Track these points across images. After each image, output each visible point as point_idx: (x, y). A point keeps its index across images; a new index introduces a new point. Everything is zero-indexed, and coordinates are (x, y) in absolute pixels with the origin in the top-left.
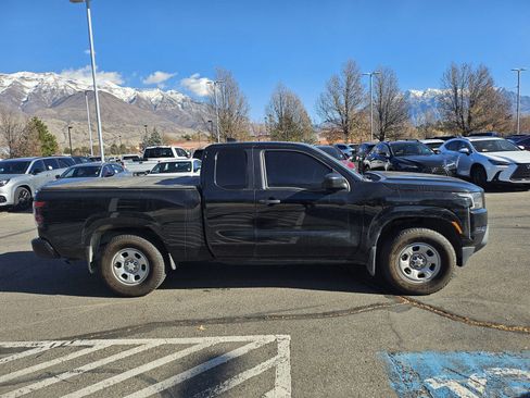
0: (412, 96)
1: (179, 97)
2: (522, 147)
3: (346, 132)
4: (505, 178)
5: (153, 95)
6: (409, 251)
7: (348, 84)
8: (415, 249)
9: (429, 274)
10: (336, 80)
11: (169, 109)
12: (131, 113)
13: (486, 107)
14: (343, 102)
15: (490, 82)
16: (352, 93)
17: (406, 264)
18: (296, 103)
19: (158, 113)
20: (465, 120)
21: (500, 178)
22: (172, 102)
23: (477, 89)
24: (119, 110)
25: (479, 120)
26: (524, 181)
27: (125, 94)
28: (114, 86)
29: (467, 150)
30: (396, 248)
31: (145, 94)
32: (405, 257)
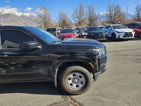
0: (100, 14)
1: (35, 15)
2: (127, 27)
3: (80, 24)
4: (121, 37)
5: (27, 14)
6: (71, 76)
7: (80, 10)
8: (74, 75)
9: (81, 86)
10: (76, 9)
11: (32, 19)
12: (21, 20)
13: (119, 16)
14: (79, 15)
15: (120, 9)
16: (81, 12)
17: (70, 82)
18: (66, 16)
19: (29, 20)
20: (113, 20)
21: (120, 37)
22: (33, 16)
23: (116, 11)
24: (18, 19)
25: (116, 20)
26: (127, 38)
27: (19, 14)
28: (15, 12)
29: (110, 28)
30: (64, 76)
31: (25, 14)
32: (70, 79)
